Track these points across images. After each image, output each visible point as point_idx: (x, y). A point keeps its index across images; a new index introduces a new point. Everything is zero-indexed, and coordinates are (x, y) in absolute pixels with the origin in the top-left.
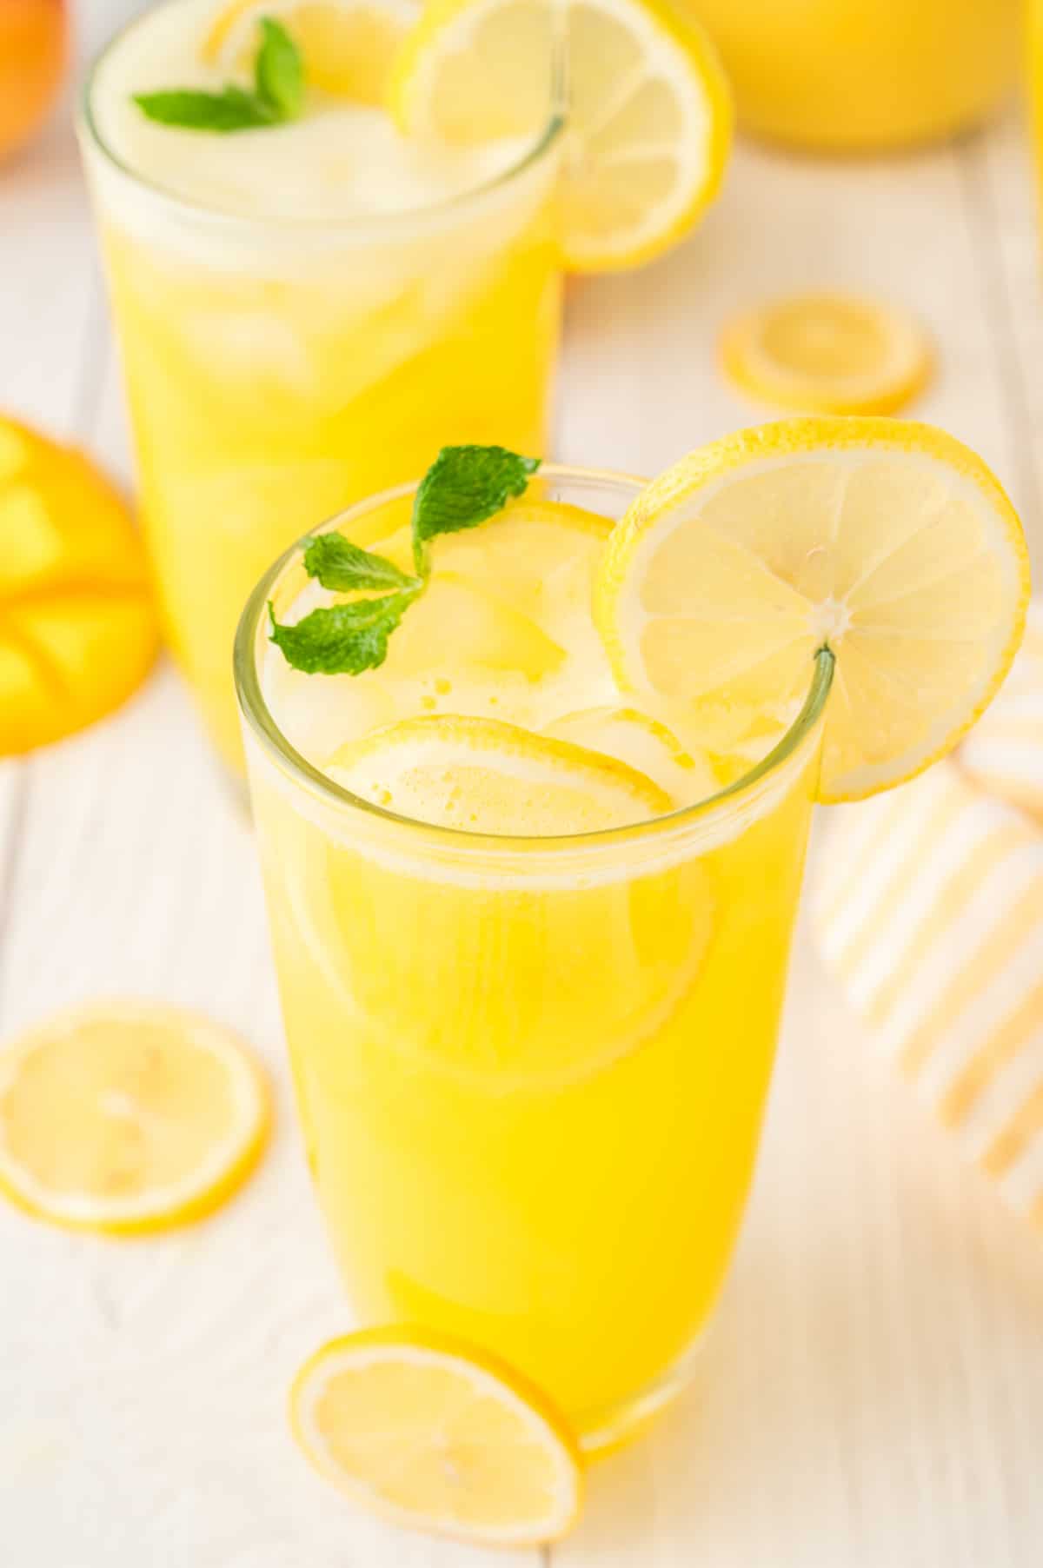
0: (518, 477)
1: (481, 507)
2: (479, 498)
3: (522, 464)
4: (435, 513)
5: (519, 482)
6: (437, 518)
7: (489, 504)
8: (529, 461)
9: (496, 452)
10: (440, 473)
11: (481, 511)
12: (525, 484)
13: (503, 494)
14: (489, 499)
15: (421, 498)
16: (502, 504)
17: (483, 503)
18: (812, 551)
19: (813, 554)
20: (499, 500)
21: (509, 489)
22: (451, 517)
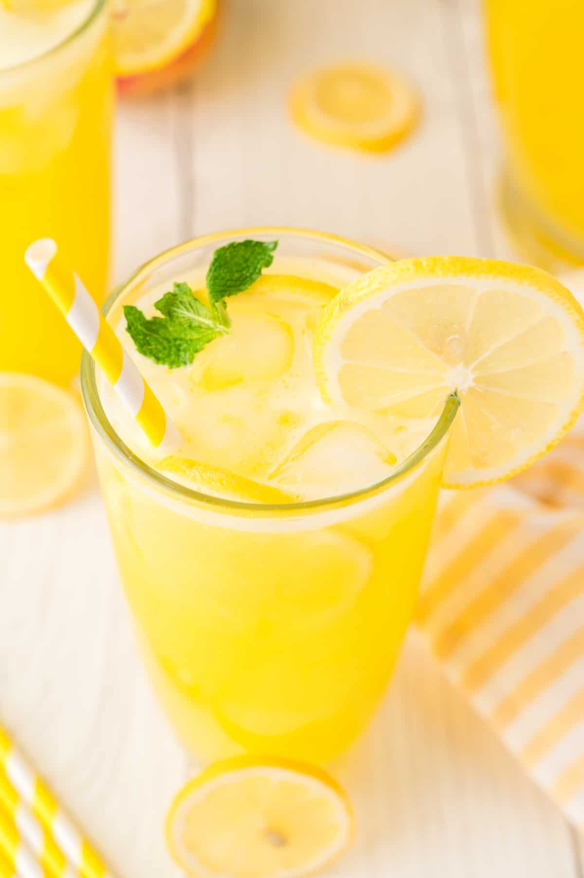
0: (265, 254)
1: (247, 277)
2: (244, 272)
3: (266, 247)
4: (219, 286)
5: (267, 258)
6: (221, 288)
7: (252, 274)
8: (270, 243)
9: (247, 244)
10: (216, 264)
11: (248, 279)
12: (271, 257)
13: (259, 266)
14: (251, 270)
15: (209, 278)
16: (260, 273)
17: (248, 274)
18: (451, 337)
19: (451, 340)
20: (257, 270)
21: (263, 262)
22: (230, 287)
